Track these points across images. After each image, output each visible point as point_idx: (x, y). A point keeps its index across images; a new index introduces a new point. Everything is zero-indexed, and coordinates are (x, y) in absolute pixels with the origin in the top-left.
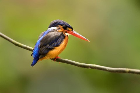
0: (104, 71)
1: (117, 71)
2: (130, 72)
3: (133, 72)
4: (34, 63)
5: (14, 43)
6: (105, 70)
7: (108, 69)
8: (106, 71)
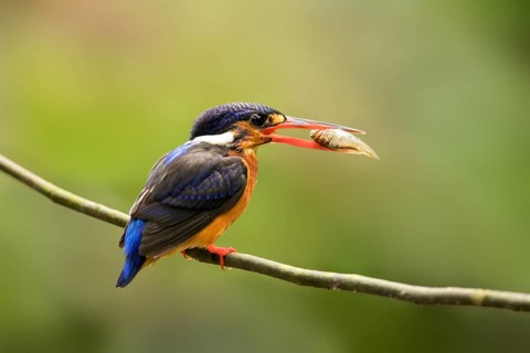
0: (391, 299)
1: (439, 300)
2: (487, 303)
3: (499, 304)
4: (127, 274)
5: (48, 194)
6: (394, 294)
7: (403, 293)
8: (396, 299)
